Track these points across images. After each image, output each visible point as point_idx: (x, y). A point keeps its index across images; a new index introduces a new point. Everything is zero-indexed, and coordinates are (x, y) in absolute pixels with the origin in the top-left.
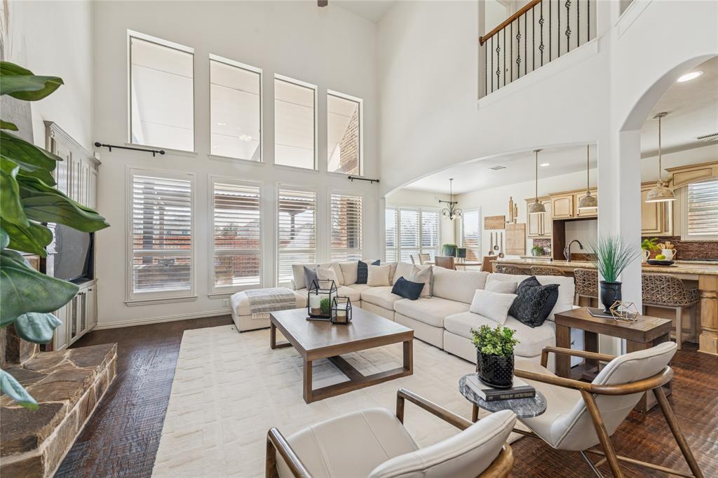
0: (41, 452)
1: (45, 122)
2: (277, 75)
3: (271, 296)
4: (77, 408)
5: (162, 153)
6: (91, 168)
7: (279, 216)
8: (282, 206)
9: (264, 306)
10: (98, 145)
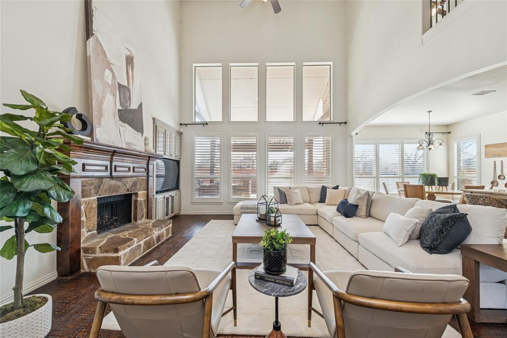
0: (119, 255)
1: (153, 118)
2: (267, 64)
3: (253, 205)
4: (142, 243)
5: (207, 124)
6: (177, 137)
7: (268, 154)
8: (270, 148)
9: (248, 211)
10: (181, 124)
